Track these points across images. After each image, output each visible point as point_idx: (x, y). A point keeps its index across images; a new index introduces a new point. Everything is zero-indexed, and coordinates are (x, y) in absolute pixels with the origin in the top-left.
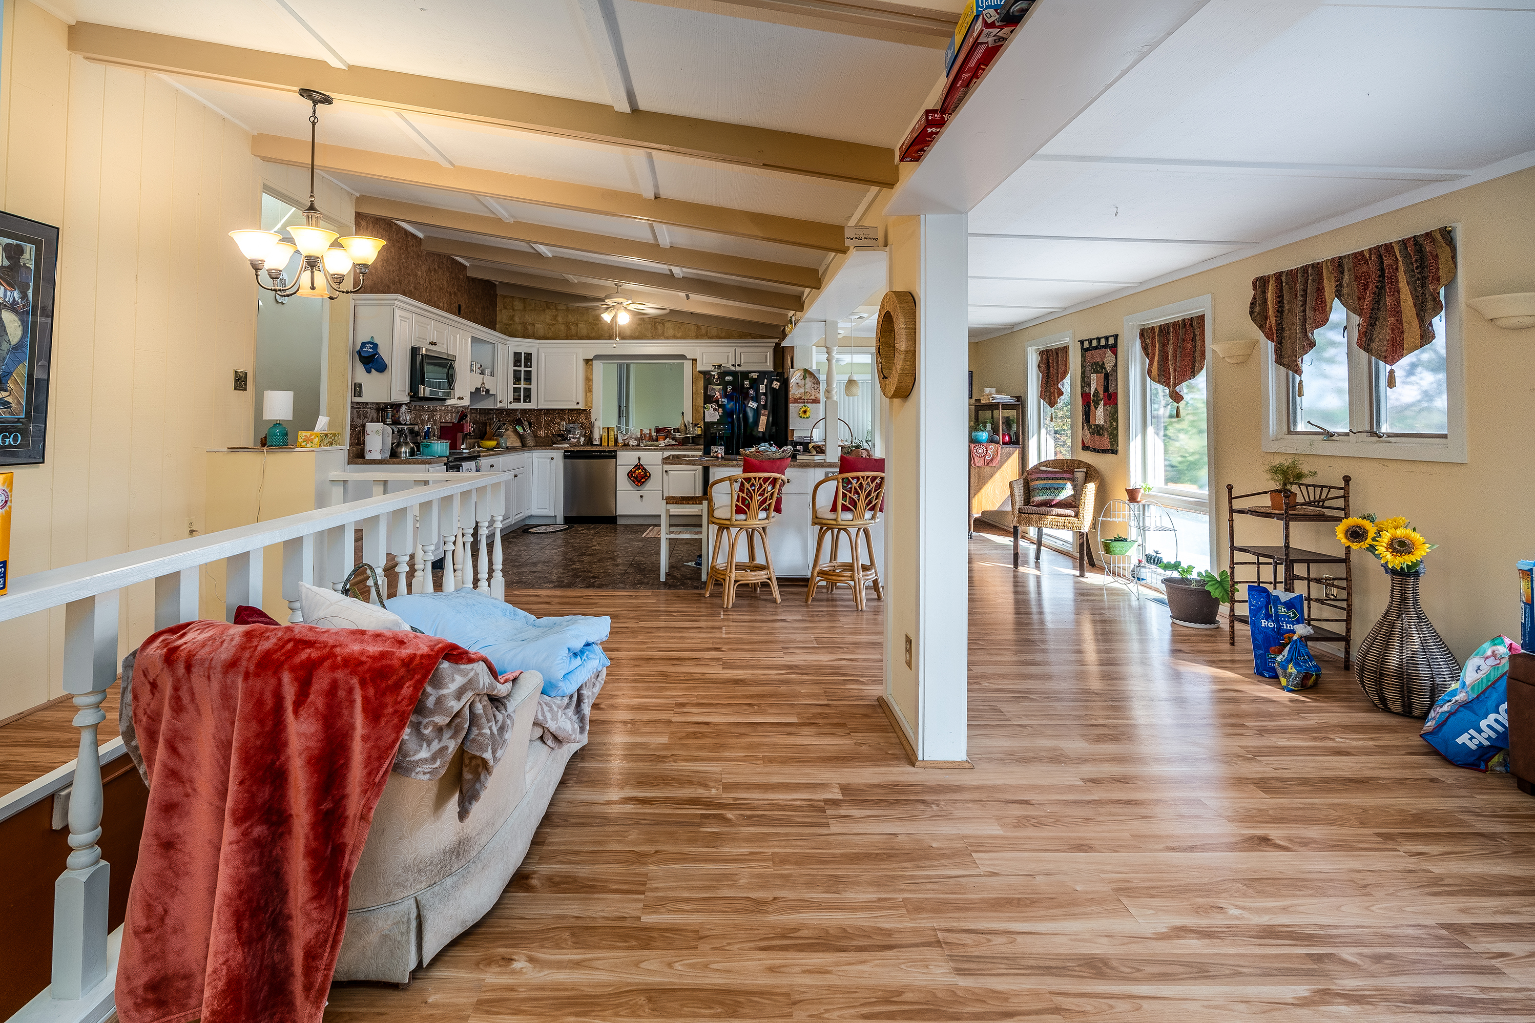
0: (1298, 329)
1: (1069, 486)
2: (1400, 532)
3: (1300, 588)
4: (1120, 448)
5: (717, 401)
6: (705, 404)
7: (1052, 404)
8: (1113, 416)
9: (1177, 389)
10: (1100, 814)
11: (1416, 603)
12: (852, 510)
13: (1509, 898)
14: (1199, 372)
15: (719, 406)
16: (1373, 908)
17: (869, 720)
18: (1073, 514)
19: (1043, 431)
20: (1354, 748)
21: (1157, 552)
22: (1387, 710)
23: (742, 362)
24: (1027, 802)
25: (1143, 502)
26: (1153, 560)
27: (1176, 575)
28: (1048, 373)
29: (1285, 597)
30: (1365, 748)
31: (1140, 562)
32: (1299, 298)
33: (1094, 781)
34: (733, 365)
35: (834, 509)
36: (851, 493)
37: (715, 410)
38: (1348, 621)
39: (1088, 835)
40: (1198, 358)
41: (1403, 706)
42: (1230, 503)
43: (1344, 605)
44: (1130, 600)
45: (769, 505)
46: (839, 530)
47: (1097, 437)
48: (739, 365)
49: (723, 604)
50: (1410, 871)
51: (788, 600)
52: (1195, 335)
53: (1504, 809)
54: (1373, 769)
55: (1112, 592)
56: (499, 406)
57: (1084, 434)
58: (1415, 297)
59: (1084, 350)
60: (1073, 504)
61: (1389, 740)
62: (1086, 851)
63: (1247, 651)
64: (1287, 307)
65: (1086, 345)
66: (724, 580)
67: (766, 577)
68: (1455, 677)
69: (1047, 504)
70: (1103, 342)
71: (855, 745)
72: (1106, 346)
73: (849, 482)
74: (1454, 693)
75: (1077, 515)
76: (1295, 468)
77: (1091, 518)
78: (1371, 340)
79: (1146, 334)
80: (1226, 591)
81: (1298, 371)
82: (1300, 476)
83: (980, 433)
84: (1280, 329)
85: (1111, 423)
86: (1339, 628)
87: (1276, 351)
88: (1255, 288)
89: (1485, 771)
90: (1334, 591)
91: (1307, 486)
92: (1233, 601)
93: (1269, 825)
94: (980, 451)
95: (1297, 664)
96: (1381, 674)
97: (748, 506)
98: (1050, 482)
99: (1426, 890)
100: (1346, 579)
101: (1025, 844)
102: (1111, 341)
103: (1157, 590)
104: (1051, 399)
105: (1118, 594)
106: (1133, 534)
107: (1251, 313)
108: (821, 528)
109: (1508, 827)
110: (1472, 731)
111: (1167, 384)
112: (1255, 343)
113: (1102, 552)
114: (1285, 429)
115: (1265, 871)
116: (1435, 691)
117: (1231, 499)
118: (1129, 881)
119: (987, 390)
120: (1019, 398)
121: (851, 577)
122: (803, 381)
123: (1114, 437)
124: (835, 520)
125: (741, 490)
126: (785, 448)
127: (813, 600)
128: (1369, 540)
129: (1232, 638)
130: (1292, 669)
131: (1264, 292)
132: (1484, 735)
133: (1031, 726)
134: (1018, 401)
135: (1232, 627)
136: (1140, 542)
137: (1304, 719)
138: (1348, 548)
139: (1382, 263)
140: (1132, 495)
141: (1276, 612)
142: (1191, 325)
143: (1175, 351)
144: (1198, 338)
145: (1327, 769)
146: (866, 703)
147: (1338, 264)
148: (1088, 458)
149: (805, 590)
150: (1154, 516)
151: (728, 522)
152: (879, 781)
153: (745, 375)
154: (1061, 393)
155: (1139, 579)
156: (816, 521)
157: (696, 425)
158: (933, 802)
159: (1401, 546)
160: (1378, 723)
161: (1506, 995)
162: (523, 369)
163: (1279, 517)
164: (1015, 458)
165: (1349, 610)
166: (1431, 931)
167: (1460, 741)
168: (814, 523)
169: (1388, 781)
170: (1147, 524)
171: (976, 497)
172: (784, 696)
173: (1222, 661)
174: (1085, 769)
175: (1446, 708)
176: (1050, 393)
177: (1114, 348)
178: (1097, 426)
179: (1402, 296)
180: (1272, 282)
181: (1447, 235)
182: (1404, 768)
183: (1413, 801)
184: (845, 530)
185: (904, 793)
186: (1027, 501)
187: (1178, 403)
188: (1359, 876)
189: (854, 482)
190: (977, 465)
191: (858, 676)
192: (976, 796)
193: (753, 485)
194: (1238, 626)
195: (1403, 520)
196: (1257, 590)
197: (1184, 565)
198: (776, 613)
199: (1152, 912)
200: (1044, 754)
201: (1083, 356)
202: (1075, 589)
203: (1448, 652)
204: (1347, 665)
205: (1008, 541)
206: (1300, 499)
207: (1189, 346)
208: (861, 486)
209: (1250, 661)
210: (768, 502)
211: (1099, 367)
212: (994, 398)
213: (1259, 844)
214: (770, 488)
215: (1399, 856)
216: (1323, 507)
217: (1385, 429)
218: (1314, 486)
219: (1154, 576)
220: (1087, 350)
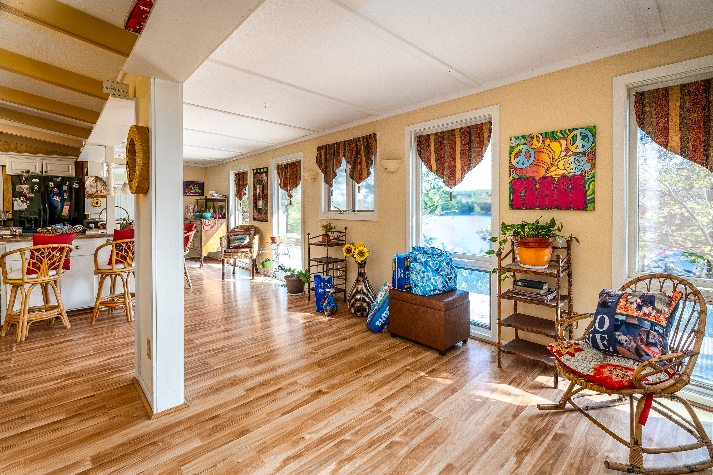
0: (332, 168)
1: (248, 238)
2: (361, 248)
3: (331, 273)
4: (268, 219)
5: (24, 196)
6: (13, 197)
7: (241, 199)
8: (266, 205)
9: (290, 192)
10: (253, 408)
11: (365, 274)
12: (123, 262)
13: (391, 383)
14: (298, 185)
15: (28, 199)
16: (355, 408)
17: (123, 397)
18: (249, 251)
19: (237, 212)
20: (348, 335)
21: (282, 264)
22: (357, 316)
23: (49, 169)
24: (217, 416)
25: (277, 243)
26: (281, 268)
27: (289, 273)
28: (239, 184)
29: (326, 278)
30: (351, 334)
31: (276, 269)
32: (332, 156)
33: (251, 389)
34: (40, 172)
35: (110, 263)
36: (122, 252)
37: (23, 201)
38: (345, 284)
39: (248, 423)
40: (298, 179)
41: (361, 313)
42: (309, 241)
43: (344, 277)
44: (272, 287)
45: (58, 265)
46: (116, 275)
47: (260, 214)
48: (45, 172)
49: (17, 339)
50: (365, 385)
51: (77, 325)
52: (297, 169)
53: (388, 346)
54: (353, 343)
55: (266, 285)
57: (254, 213)
58: (366, 159)
59: (254, 174)
60: (249, 246)
61: (358, 328)
62: (245, 434)
63: (314, 302)
64: (328, 159)
65: (255, 171)
66: (18, 322)
67: (58, 313)
68: (375, 300)
69: (238, 247)
70: (262, 170)
71: (110, 419)
72: (263, 172)
73: (121, 246)
74: (375, 306)
75: (250, 251)
76: (330, 225)
77: (257, 251)
78: (353, 174)
79: (279, 167)
80: (307, 278)
81: (331, 186)
82: (331, 228)
83: (207, 214)
84: (326, 168)
85: (265, 208)
86: (342, 287)
87: (324, 177)
88: (318, 151)
89: (382, 333)
90: (341, 272)
91: (334, 232)
92: (309, 282)
93: (321, 383)
94: (207, 222)
95: (330, 305)
96: (355, 303)
97: (39, 268)
98: (239, 236)
99: (370, 391)
100: (345, 267)
101: (213, 445)
102: (265, 170)
103: (282, 281)
104: (240, 197)
105: (268, 285)
106: (274, 257)
107: (317, 161)
108: (102, 276)
109: (389, 353)
110: (380, 320)
111: (287, 191)
112: (318, 174)
113: (261, 267)
114: (327, 209)
115: (320, 408)
116: (370, 306)
117: (309, 239)
118: (264, 443)
119: (211, 192)
121: (123, 302)
122: (95, 184)
123: (266, 214)
124: (111, 269)
125: (32, 257)
126: (76, 226)
127: (97, 320)
128: (352, 253)
129: (309, 298)
130: (329, 308)
131: (321, 153)
132: (383, 320)
133: (222, 367)
134: (225, 197)
135: (309, 293)
136: (276, 261)
137: (333, 328)
138: (346, 256)
139: (357, 145)
140: (273, 240)
141: (324, 285)
142: (296, 164)
143: (290, 176)
144: (298, 170)
145: (340, 348)
146: (123, 385)
147: (344, 143)
148: (256, 224)
149: (91, 315)
150: (282, 248)
151: (21, 281)
152: (123, 440)
153: (51, 179)
154: (245, 194)
155: (276, 277)
156: (98, 271)
157: (7, 212)
158: (160, 441)
159: (361, 254)
160: (354, 322)
161: (393, 427)
163: (325, 245)
164: (224, 226)
165: (346, 279)
166: (372, 410)
167: (376, 324)
168: (96, 273)
169: (357, 347)
170: (279, 253)
171: (205, 246)
172: (58, 400)
173: (306, 309)
174: (247, 384)
175: (373, 313)
176: (240, 194)
177: (266, 173)
178: (260, 209)
179: (362, 158)
180: (324, 148)
181: (375, 136)
182: (362, 339)
183: (364, 353)
184: (119, 275)
185: (141, 442)
186: (228, 246)
187: (291, 198)
188: (350, 395)
189: (124, 245)
190: (205, 230)
191: (120, 367)
192: (188, 424)
193: (42, 253)
194: (311, 292)
195: (362, 243)
196: (318, 277)
197: (292, 269)
198: (65, 336)
199: (274, 456)
200: (228, 382)
201: (254, 177)
202: (251, 286)
203: (373, 290)
204: (345, 300)
205: (220, 266)
206: (331, 238)
207: (295, 174)
208: (129, 248)
209: (315, 306)
210: (57, 264)
211: (260, 182)
212: (213, 196)
213: (318, 395)
214: (58, 254)
215: (361, 379)
216: (338, 240)
217: (357, 209)
218: (336, 232)
219: (282, 275)
220: (255, 174)
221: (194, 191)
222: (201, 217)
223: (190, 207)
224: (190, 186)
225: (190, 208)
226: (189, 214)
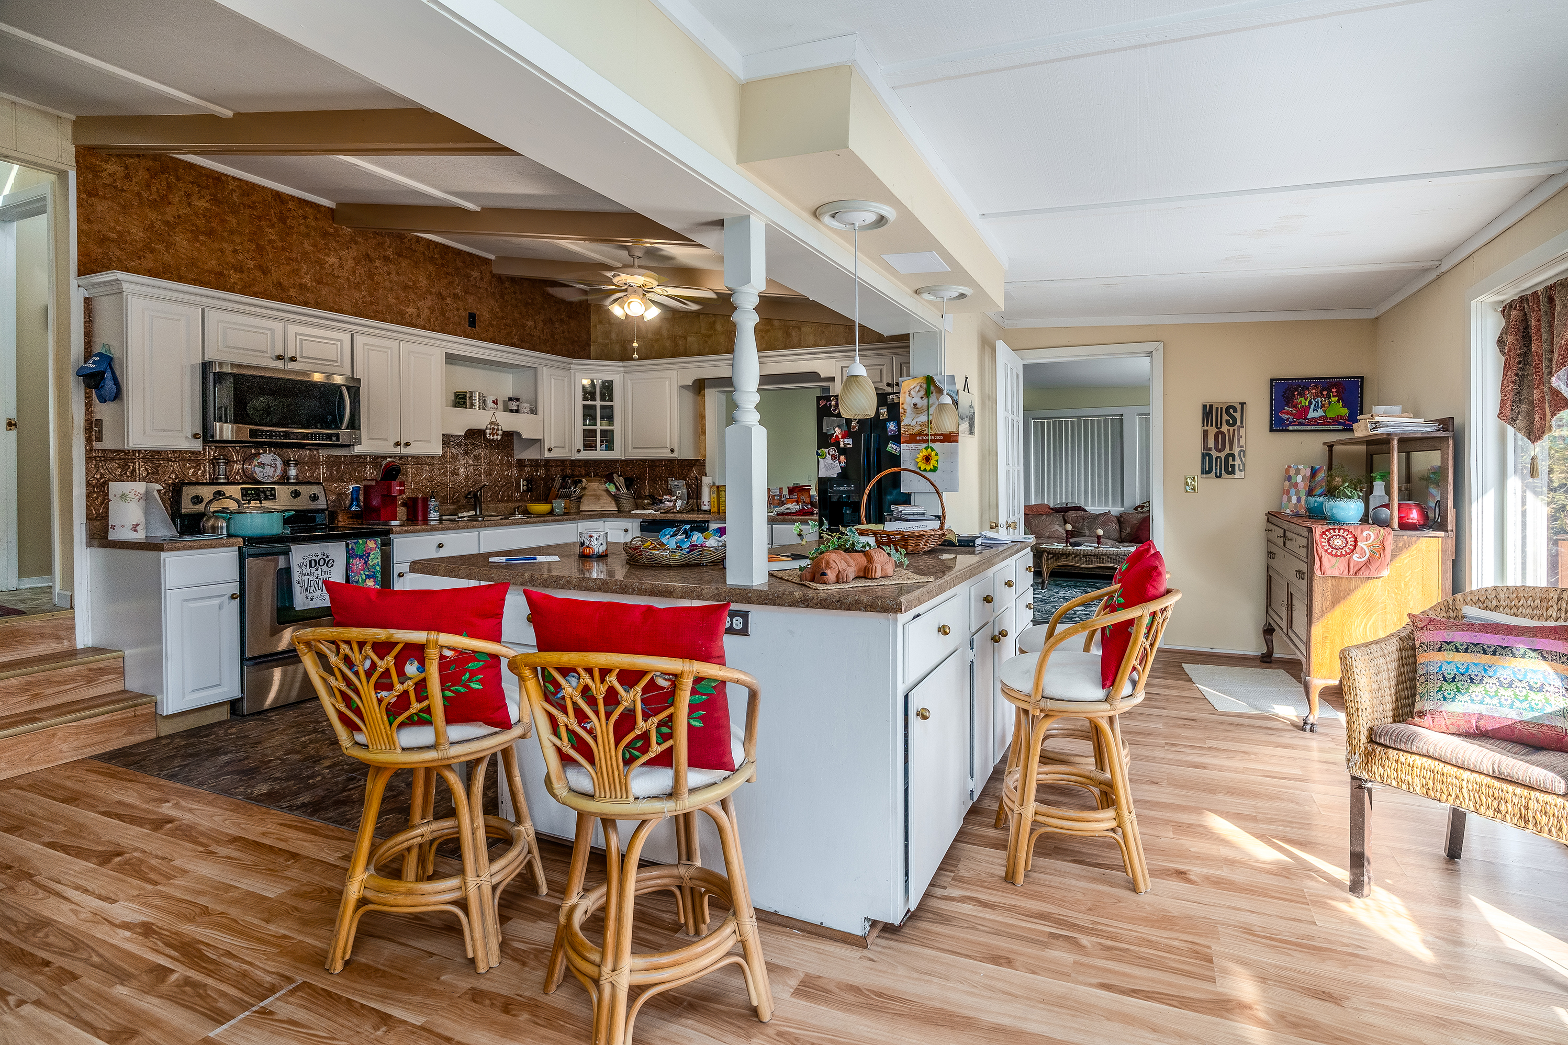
5: (837, 444)
6: (818, 449)
7: (1535, 431)
15: (842, 451)
28: (1526, 352)
37: (833, 457)
56: (547, 455)
83: (1346, 502)
94: (1338, 542)
104: (1532, 422)
120: (1446, 424)
122: (924, 401)
134: (1445, 429)
154: (1558, 405)
162: (598, 403)
176: (1530, 404)
190: (1329, 573)
221: (1320, 413)
222: (1317, 515)
223: (1298, 471)
224: (1301, 395)
225: (1299, 479)
226: (1294, 499)
